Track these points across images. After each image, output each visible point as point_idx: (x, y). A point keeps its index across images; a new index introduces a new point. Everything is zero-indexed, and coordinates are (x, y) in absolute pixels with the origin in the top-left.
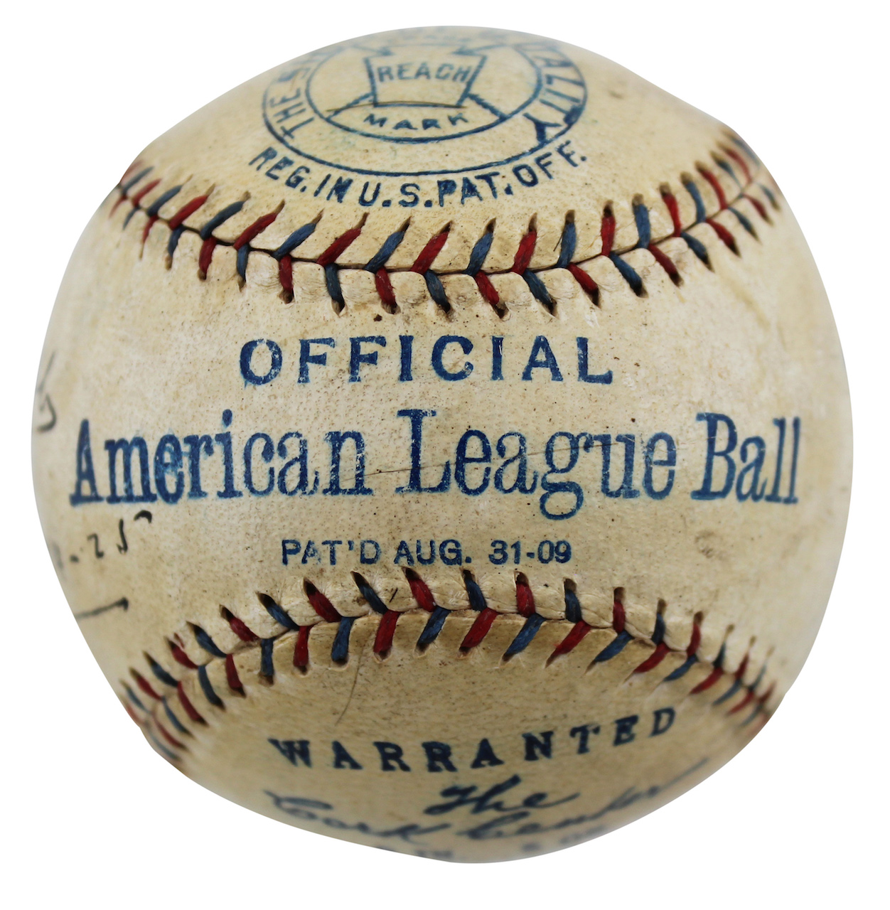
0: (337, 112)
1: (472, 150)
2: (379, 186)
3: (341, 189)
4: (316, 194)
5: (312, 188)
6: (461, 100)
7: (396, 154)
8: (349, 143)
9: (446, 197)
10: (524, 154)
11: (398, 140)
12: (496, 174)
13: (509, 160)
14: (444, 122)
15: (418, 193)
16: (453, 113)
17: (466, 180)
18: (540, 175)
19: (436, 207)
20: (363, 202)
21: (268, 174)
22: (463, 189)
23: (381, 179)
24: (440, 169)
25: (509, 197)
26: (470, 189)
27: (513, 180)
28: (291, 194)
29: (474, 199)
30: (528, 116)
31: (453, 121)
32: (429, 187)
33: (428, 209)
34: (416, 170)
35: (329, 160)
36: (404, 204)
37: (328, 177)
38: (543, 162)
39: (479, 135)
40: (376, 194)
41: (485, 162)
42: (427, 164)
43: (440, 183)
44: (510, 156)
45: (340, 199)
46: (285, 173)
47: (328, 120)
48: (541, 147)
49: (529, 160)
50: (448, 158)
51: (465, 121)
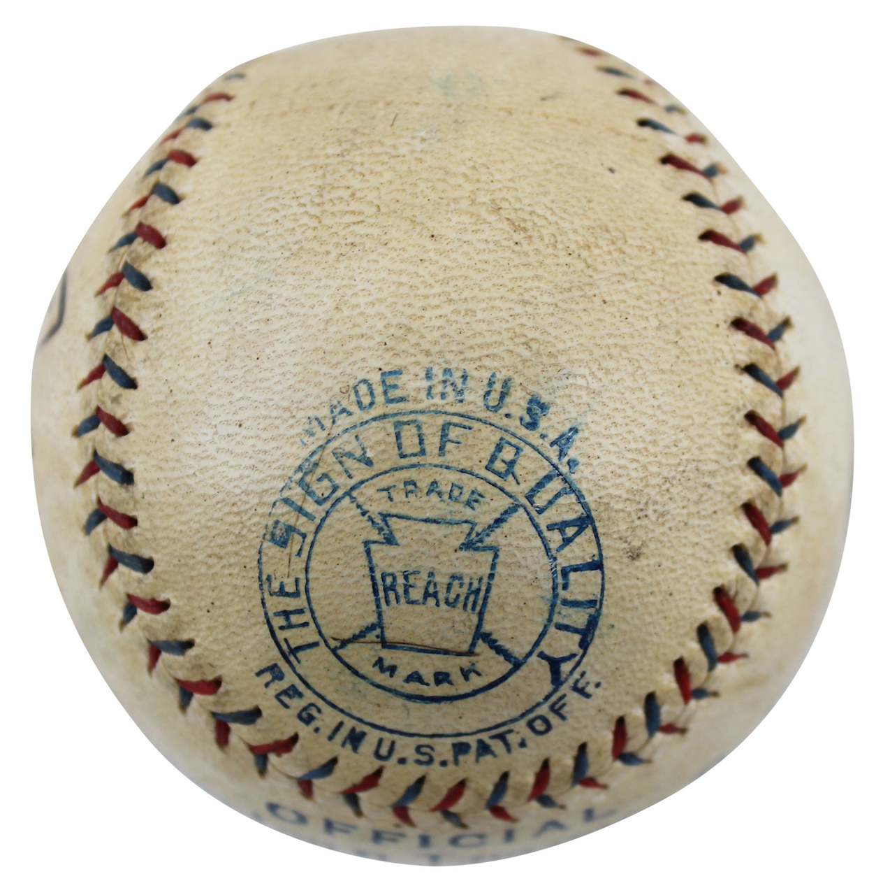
0: (344, 643)
1: (486, 710)
2: (393, 743)
3: (355, 739)
4: (330, 738)
5: (326, 732)
6: (473, 645)
7: (408, 714)
8: (360, 691)
9: (461, 758)
10: (538, 705)
11: (410, 697)
12: (510, 731)
13: (523, 715)
14: (456, 676)
15: (433, 754)
16: (465, 662)
17: (480, 742)
18: (554, 720)
19: (451, 767)
20: (378, 755)
21: (278, 697)
22: (478, 749)
23: (396, 737)
24: (455, 732)
25: (524, 750)
26: (484, 749)
27: (527, 733)
28: (304, 731)
29: (488, 758)
30: (542, 655)
31: (466, 674)
32: (443, 748)
33: (443, 768)
34: (430, 732)
35: (341, 706)
36: (419, 762)
37: (341, 724)
38: (557, 707)
39: (494, 691)
40: (391, 750)
41: (499, 721)
42: (441, 727)
43: (454, 745)
44: (524, 711)
45: (355, 749)
46: (296, 704)
47: (334, 651)
48: (555, 690)
49: (544, 710)
50: (462, 721)
51: (479, 674)
